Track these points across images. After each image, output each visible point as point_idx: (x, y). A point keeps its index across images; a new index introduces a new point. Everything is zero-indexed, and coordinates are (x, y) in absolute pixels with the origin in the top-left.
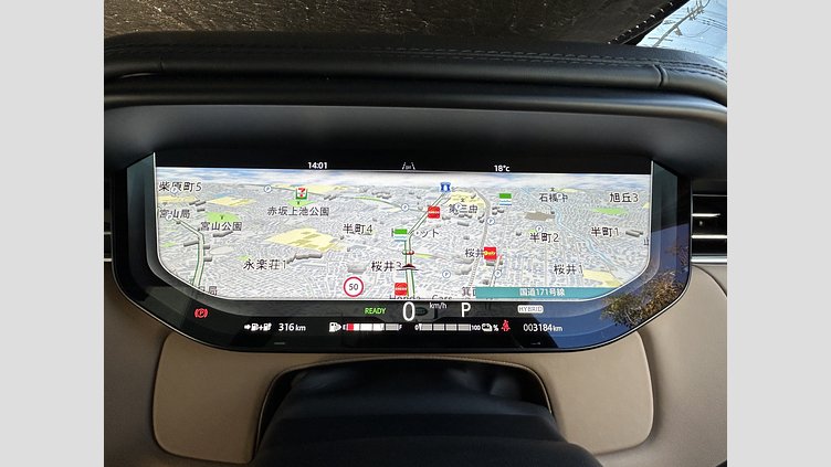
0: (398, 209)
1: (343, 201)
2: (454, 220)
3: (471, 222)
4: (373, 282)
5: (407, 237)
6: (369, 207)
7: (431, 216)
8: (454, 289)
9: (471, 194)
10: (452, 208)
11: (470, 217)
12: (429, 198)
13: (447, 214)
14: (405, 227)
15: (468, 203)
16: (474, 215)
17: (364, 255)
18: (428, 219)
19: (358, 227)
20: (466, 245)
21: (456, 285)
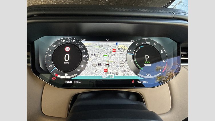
0: (105, 50)
1: (90, 47)
2: (119, 53)
3: (124, 53)
4: (98, 68)
5: (107, 57)
6: (97, 49)
7: (113, 51)
8: (120, 70)
9: (124, 46)
10: (119, 49)
11: (124, 52)
12: (113, 47)
13: (118, 51)
14: (107, 54)
15: (123, 48)
16: (125, 51)
17: (96, 62)
18: (113, 52)
19: (94, 54)
20: (122, 59)
21: (120, 69)
